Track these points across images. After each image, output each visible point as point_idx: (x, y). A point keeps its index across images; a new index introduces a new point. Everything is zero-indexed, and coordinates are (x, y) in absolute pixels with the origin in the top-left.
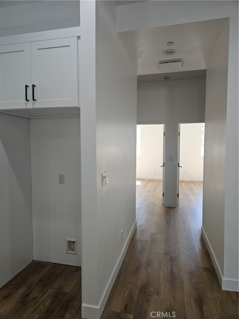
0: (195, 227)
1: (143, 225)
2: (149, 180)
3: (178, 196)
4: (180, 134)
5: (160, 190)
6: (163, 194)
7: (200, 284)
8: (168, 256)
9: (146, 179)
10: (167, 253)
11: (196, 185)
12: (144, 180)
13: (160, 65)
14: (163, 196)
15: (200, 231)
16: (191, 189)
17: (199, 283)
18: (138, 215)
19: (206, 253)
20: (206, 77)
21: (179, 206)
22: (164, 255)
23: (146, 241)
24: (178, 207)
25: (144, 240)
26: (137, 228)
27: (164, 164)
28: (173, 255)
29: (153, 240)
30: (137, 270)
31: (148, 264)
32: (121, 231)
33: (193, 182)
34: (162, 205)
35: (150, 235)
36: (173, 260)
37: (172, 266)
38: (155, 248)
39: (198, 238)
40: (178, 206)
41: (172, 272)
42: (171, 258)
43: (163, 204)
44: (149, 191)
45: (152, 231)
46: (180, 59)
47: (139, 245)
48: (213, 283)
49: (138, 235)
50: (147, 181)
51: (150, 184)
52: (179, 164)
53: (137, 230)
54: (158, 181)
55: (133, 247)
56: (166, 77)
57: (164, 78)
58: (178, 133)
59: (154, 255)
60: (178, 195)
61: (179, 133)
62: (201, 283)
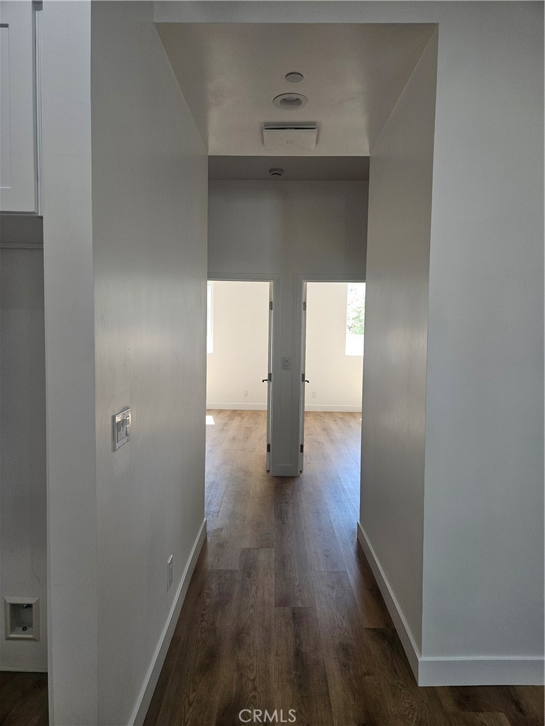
0: (341, 522)
1: (221, 530)
2: (234, 411)
3: (302, 451)
4: (305, 306)
5: (260, 435)
6: (269, 446)
7: (367, 677)
8: (288, 610)
9: (225, 410)
10: (283, 602)
11: (336, 421)
12: (220, 411)
13: (266, 133)
14: (268, 450)
15: (353, 533)
16: (326, 430)
17: (365, 675)
18: (210, 503)
19: (372, 590)
20: (367, 179)
21: (304, 472)
22: (276, 606)
23: (231, 572)
24: (301, 475)
25: (227, 571)
26: (209, 539)
27: (270, 375)
28: (300, 605)
29: (249, 568)
30: (211, 659)
31: (239, 638)
32: (167, 560)
33: (330, 414)
34: (264, 472)
35: (239, 554)
36: (298, 618)
37: (297, 636)
38: (254, 589)
39: (352, 549)
40: (301, 472)
41: (298, 654)
42: (294, 614)
43: (268, 471)
44: (234, 438)
45: (246, 544)
46: (314, 123)
47: (214, 585)
48: (396, 672)
49: (210, 559)
50: (228, 413)
51: (237, 421)
52: (304, 376)
53: (208, 545)
54: (255, 413)
55: (199, 595)
56: (275, 170)
57: (271, 171)
58: (302, 305)
59: (252, 610)
60: (302, 446)
61: (305, 303)
62: (369, 675)
